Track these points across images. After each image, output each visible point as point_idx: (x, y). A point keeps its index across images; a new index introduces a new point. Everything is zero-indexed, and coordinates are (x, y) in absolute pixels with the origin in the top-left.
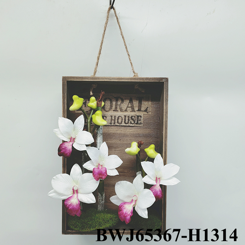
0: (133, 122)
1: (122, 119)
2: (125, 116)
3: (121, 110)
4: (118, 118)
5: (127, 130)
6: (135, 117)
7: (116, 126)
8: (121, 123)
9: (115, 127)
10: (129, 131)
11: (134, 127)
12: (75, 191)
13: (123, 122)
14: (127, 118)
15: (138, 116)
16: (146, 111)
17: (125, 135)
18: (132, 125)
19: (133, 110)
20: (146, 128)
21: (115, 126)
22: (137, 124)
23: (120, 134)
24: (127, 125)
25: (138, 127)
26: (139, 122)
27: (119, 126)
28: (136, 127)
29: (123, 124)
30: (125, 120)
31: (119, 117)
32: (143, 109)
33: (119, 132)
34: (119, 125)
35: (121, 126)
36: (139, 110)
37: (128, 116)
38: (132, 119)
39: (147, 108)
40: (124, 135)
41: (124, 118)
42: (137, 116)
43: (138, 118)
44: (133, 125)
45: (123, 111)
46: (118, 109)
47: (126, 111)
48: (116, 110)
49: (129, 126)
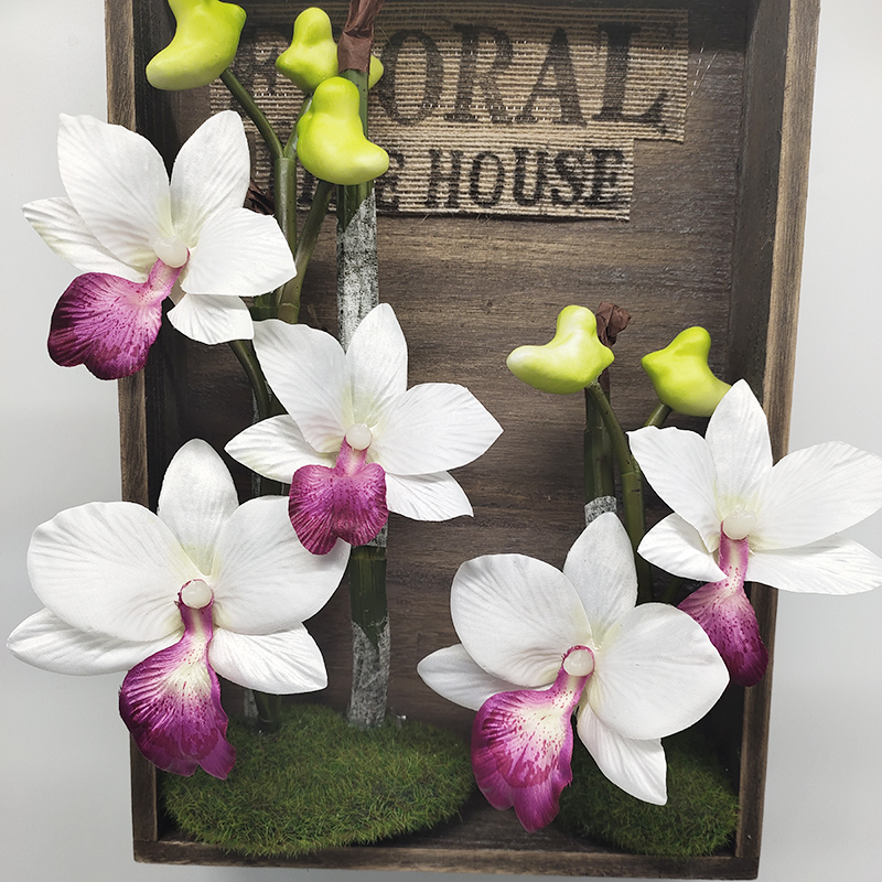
0: (567, 193)
1: (502, 172)
2: (521, 154)
3: (498, 116)
4: (477, 165)
5: (533, 246)
6: (581, 158)
7: (464, 216)
8: (495, 200)
9: (458, 227)
10: (543, 251)
11: (576, 226)
12: (197, 617)
13: (507, 194)
14: (531, 166)
15: (601, 154)
16: (652, 116)
17: (516, 278)
18: (561, 211)
19: (572, 115)
20: (650, 231)
21: (456, 215)
22: (592, 202)
23: (485, 268)
24: (533, 210)
25: (600, 225)
26: (608, 191)
27: (483, 216)
28: (586, 226)
29: (508, 205)
30: (519, 182)
31: (481, 156)
32: (634, 104)
33: (479, 256)
34: (479, 210)
35: (495, 217)
36: (611, 113)
37: (541, 155)
38: (563, 172)
39: (663, 96)
40: (514, 273)
41: (510, 168)
42: (595, 152)
43: (599, 165)
44: (570, 212)
45: (509, 122)
46: (478, 107)
47: (526, 117)
48: (460, 115)
49: (544, 219)
